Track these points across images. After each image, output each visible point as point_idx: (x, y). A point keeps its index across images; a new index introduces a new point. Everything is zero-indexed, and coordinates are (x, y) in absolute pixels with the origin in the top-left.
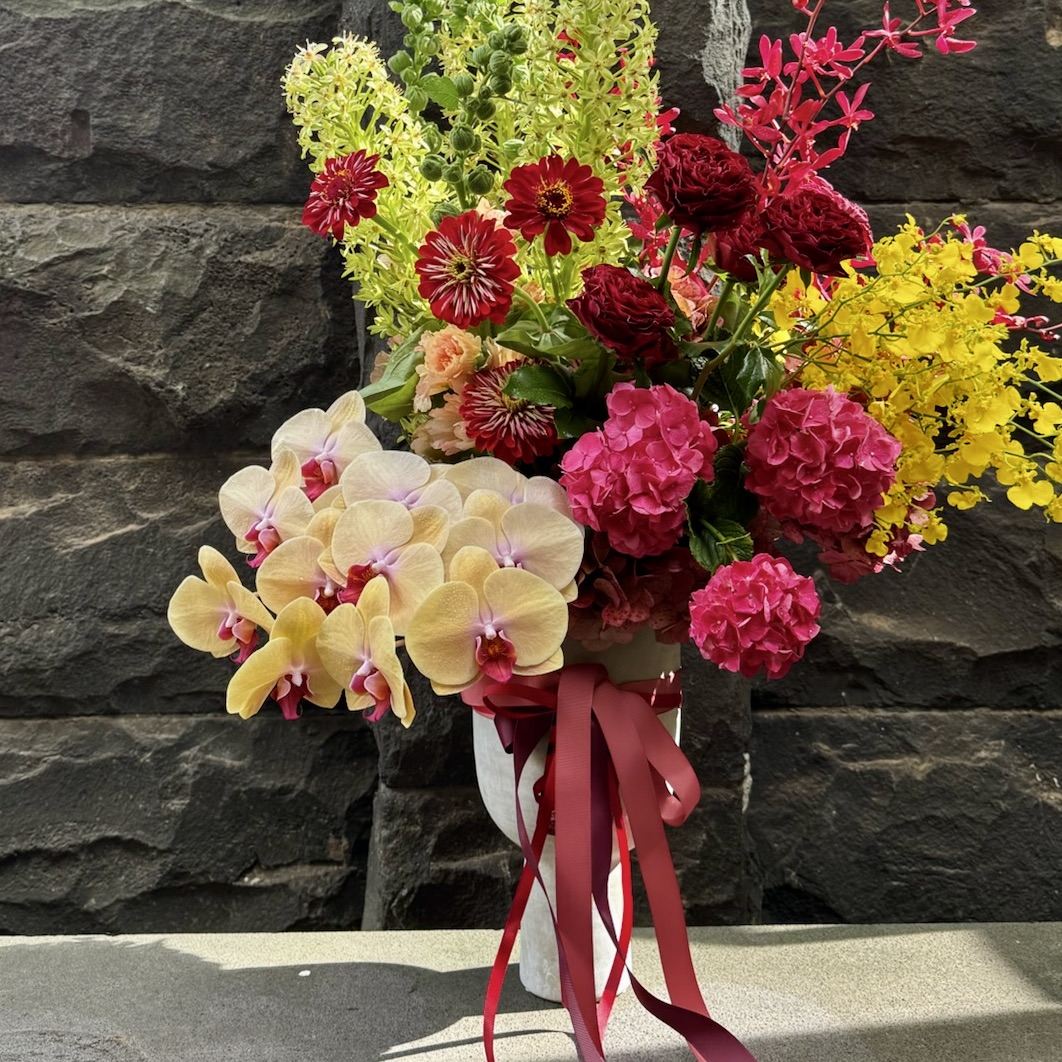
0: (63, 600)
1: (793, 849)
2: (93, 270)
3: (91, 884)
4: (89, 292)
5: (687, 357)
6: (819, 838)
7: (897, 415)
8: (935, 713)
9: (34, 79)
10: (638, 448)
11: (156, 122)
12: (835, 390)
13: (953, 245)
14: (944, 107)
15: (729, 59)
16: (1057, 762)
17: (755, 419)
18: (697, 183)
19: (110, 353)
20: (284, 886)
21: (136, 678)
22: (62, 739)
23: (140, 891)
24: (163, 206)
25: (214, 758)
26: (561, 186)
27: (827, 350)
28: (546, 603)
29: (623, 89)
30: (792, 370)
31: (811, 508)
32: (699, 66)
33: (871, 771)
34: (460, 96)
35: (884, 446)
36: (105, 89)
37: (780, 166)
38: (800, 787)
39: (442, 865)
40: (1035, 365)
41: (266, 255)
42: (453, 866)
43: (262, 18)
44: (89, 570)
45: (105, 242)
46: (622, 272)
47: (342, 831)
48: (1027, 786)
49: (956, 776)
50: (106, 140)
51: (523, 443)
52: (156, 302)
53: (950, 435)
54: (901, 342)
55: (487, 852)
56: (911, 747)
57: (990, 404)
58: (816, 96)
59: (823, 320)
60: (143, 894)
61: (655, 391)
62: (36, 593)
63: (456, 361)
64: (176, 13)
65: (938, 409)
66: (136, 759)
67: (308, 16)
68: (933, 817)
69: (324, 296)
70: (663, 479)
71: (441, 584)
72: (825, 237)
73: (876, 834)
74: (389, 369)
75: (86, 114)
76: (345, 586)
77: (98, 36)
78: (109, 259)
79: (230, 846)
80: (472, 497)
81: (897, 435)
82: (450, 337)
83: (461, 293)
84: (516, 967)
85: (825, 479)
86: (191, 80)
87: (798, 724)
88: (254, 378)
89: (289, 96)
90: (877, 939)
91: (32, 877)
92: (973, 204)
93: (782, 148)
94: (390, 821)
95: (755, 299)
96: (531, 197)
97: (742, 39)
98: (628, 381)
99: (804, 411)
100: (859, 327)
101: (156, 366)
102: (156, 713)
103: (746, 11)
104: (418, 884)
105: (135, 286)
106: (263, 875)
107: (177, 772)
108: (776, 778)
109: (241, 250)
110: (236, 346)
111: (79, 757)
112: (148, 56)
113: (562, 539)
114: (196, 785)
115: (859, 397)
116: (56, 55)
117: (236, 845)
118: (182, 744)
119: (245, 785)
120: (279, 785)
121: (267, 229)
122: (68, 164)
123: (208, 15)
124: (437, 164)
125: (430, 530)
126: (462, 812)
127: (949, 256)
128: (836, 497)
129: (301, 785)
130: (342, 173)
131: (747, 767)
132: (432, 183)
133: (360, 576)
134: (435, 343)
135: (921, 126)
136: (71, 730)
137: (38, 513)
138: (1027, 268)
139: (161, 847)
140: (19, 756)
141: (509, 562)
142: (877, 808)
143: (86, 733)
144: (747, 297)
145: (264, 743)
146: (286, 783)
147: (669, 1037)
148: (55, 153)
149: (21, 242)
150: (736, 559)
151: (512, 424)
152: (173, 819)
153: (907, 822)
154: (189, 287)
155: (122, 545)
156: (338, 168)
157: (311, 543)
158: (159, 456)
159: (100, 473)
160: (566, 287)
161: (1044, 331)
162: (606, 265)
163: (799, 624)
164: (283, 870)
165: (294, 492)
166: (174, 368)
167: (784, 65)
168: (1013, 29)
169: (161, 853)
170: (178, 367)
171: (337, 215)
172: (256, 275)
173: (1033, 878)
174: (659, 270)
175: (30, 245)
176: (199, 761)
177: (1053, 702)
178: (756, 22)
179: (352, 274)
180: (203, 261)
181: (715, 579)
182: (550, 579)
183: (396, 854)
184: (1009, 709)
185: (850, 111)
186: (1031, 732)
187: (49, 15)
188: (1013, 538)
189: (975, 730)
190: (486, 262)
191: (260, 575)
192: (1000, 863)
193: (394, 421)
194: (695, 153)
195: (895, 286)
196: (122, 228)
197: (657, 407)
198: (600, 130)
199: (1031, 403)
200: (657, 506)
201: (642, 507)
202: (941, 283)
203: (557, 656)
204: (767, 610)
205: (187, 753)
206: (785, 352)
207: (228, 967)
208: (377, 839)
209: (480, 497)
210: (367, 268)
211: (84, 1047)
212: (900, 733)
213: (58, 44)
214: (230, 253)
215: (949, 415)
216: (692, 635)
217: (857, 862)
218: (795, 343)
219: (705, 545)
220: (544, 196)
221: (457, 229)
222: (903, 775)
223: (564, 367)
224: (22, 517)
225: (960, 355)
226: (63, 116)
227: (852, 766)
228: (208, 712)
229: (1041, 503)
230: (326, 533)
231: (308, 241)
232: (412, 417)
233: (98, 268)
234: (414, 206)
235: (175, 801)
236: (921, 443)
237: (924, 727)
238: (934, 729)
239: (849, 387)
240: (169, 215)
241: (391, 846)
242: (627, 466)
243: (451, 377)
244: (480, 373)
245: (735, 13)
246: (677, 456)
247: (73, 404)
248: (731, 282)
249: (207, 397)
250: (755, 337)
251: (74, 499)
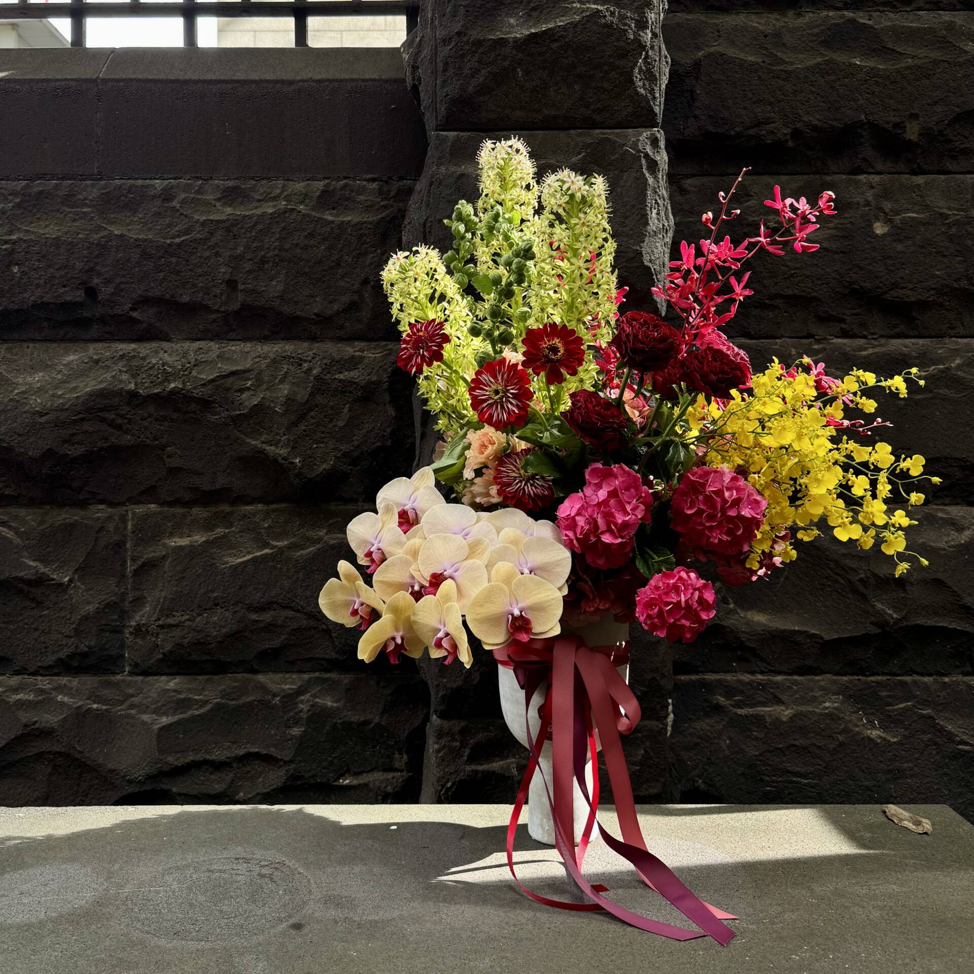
0: (222, 598)
1: (700, 766)
2: (240, 384)
3: (240, 783)
4: (238, 398)
5: (634, 446)
6: (718, 758)
7: (766, 483)
8: (795, 677)
9: (202, 260)
10: (605, 503)
11: (280, 287)
12: (726, 467)
13: (801, 377)
14: (804, 275)
15: (660, 249)
16: (877, 710)
17: (675, 485)
18: (642, 343)
19: (252, 438)
20: (366, 785)
21: (270, 648)
22: (222, 687)
23: (272, 788)
24: (285, 342)
25: (320, 701)
26: (556, 341)
27: (722, 442)
28: (549, 596)
29: (595, 282)
30: (700, 454)
31: (711, 540)
32: (640, 254)
33: (752, 715)
34: (494, 286)
35: (757, 502)
36: (248, 266)
37: (694, 323)
38: (704, 725)
39: (473, 767)
40: (852, 452)
41: (352, 374)
42: (481, 768)
43: (349, 218)
44: (239, 578)
45: (248, 366)
46: (595, 394)
47: (404, 750)
48: (857, 726)
49: (809, 718)
50: (249, 299)
51: (533, 500)
52: (282, 405)
53: (799, 495)
54: (768, 437)
55: (502, 760)
56: (780, 699)
57: (823, 476)
58: (717, 280)
59: (720, 423)
60: (273, 790)
61: (615, 468)
62: (205, 593)
63: (490, 450)
64: (294, 216)
65: (791, 479)
66: (269, 702)
67: (380, 216)
68: (794, 745)
69: (390, 402)
70: (620, 521)
71: (486, 584)
72: (720, 376)
73: (755, 756)
74: (447, 453)
75: (236, 282)
76: (428, 585)
77: (243, 231)
78: (251, 377)
79: (331, 759)
80: (503, 533)
81: (766, 495)
82: (487, 434)
83: (497, 408)
84: (525, 826)
85: (720, 523)
86: (303, 260)
87: (704, 684)
88: (345, 455)
89: (385, 283)
90: (753, 813)
91: (202, 778)
92: (823, 339)
93: (695, 312)
94: (439, 739)
95: (677, 411)
96: (537, 348)
97: (669, 235)
98: (598, 461)
99: (707, 481)
100: (742, 428)
101: (282, 447)
102: (282, 672)
103: (671, 217)
104: (458, 779)
105: (268, 394)
106: (352, 778)
107: (296, 710)
108: (690, 719)
109: (336, 371)
110: (333, 434)
111: (233, 700)
112: (275, 244)
113: (559, 558)
114: (309, 718)
115: (742, 472)
116: (216, 244)
117: (335, 758)
118: (300, 692)
119: (340, 719)
120: (362, 719)
121: (353, 357)
122: (224, 315)
123: (314, 216)
124: (479, 327)
125: (478, 552)
126: (486, 734)
127: (799, 384)
128: (727, 534)
129: (377, 720)
130: (421, 334)
131: (670, 708)
132: (474, 338)
133: (437, 580)
134: (478, 437)
135: (789, 287)
136: (227, 682)
137: (207, 542)
138: (849, 391)
139: (286, 759)
140: (194, 699)
141: (526, 571)
142: (756, 739)
143: (237, 684)
144: (672, 408)
145: (352, 691)
146: (366, 718)
147: (623, 864)
148: (216, 307)
149: (195, 365)
150: (664, 570)
151: (526, 488)
152: (294, 741)
153: (777, 748)
154: (302, 395)
155: (260, 563)
156: (418, 331)
157: (406, 559)
158: (284, 505)
159: (246, 516)
160: (558, 403)
161: (861, 429)
162: (585, 390)
163: (703, 610)
164: (365, 775)
165: (394, 528)
166: (293, 448)
167: (696, 259)
168: (851, 222)
169: (286, 762)
170: (296, 447)
171: (419, 360)
172: (346, 387)
173: (861, 786)
174: (617, 391)
175: (201, 368)
176: (311, 703)
177: (875, 670)
178: (678, 218)
179: (423, 394)
180: (312, 378)
181: (652, 582)
182: (551, 582)
183: (443, 760)
184: (845, 675)
185: (738, 289)
186: (860, 690)
187: (211, 218)
188: (848, 562)
189: (822, 688)
190: (512, 389)
191: (375, 578)
192: (838, 776)
193: (449, 484)
194: (641, 324)
195: (764, 404)
196: (259, 356)
197: (616, 478)
198: (582, 307)
199: (850, 475)
200: (617, 538)
201: (607, 539)
202: (793, 402)
203: (556, 627)
204: (683, 599)
205: (303, 698)
206: (696, 443)
207: (344, 823)
208: (431, 751)
209: (509, 532)
210: (433, 390)
211: (264, 866)
212: (772, 690)
213: (219, 235)
214: (329, 373)
215: (798, 483)
216: (637, 615)
217: (743, 774)
218: (702, 437)
219: (646, 562)
220: (547, 348)
221: (494, 370)
222: (773, 718)
223: (558, 452)
224: (196, 544)
225: (805, 446)
226: (221, 284)
227: (740, 711)
228: (315, 672)
229: (855, 537)
230: (415, 553)
231: (380, 365)
232: (461, 482)
233: (244, 383)
234: (464, 352)
235: (295, 729)
236: (781, 500)
237: (788, 686)
238: (795, 688)
239: (736, 465)
240: (289, 348)
241: (440, 755)
242: (598, 513)
243: (488, 458)
244: (505, 456)
245: (664, 218)
246: (628, 508)
247: (228, 471)
248: (662, 400)
249: (315, 467)
250: (676, 434)
251: (228, 533)
